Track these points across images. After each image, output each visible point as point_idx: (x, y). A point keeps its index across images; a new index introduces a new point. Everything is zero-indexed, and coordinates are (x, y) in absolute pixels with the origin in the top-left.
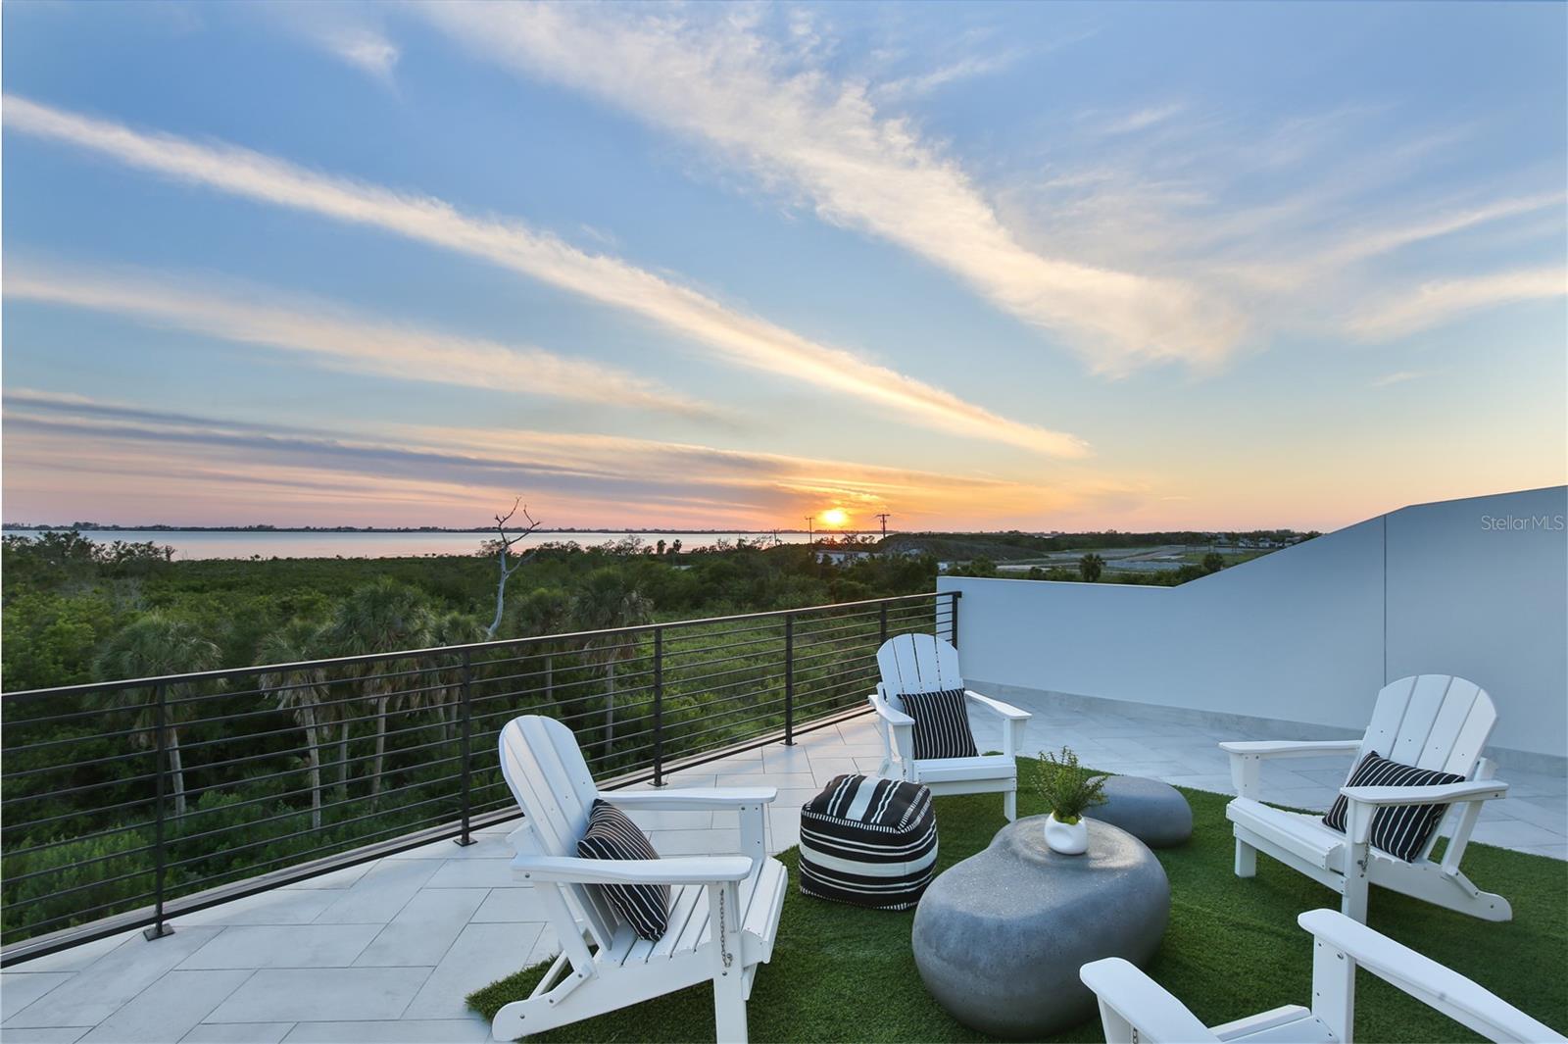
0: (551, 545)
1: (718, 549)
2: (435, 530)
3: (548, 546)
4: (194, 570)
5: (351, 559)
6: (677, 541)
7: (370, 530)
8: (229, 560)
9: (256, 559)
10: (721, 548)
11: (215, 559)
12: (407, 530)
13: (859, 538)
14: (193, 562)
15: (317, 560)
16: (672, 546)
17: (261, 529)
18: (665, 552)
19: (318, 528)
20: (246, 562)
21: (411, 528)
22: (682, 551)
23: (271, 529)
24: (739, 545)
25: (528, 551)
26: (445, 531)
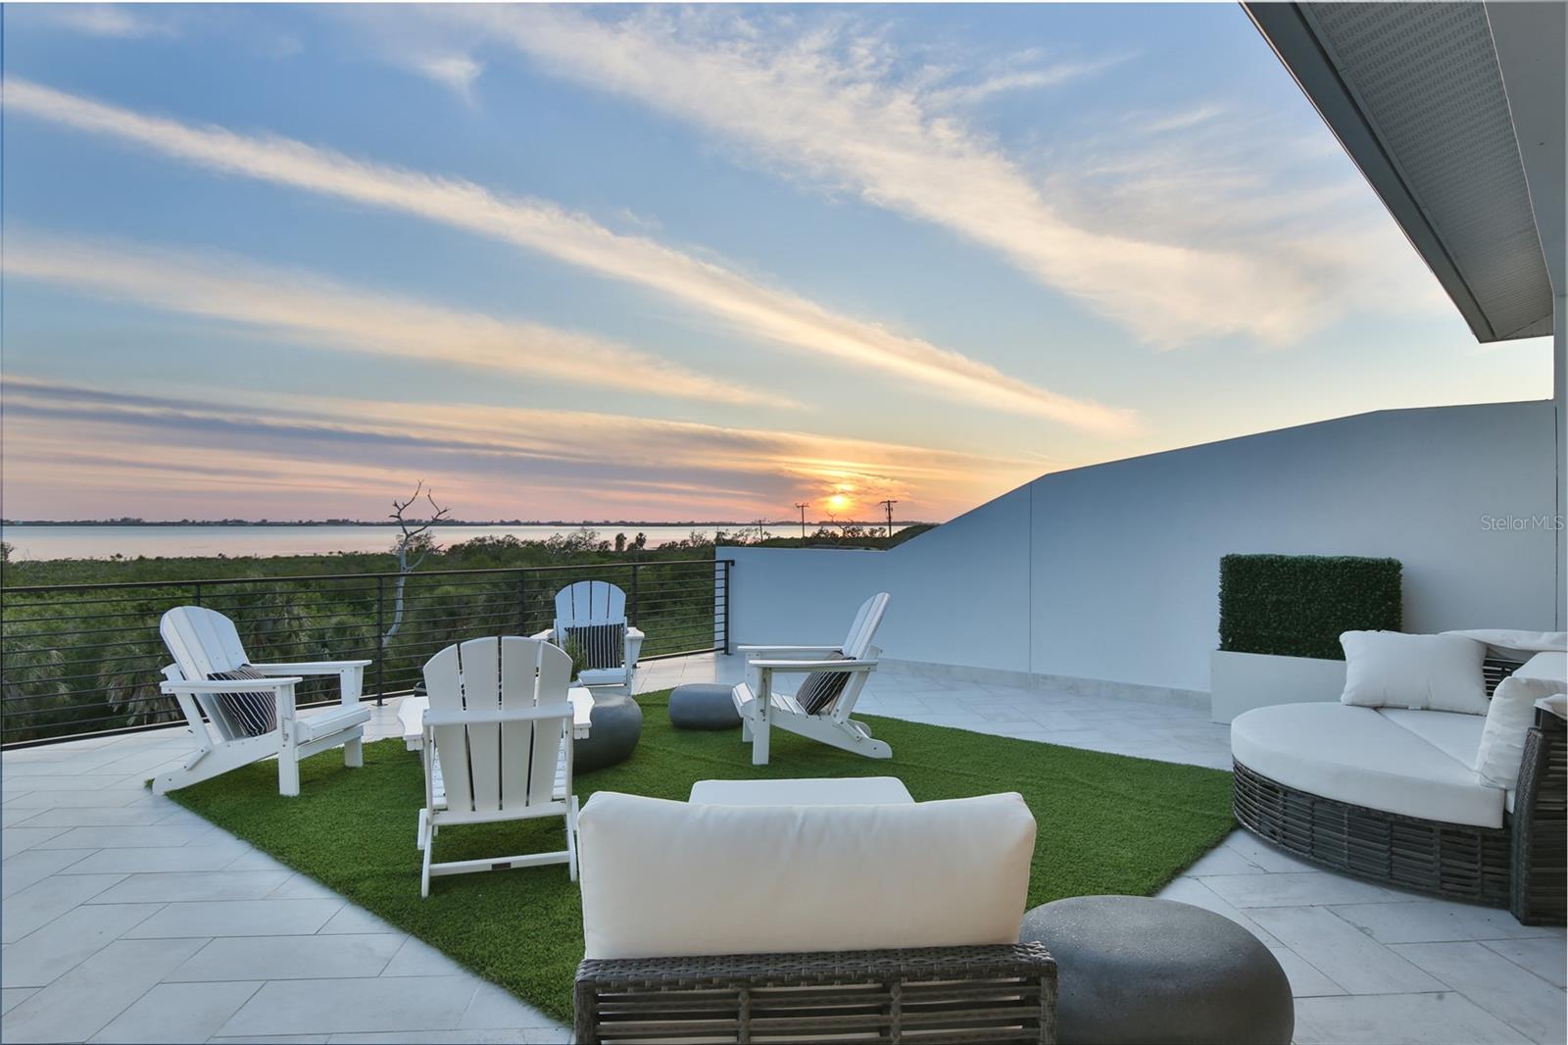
0: (484, 540)
1: (691, 545)
2: (345, 523)
3: (480, 541)
4: (38, 572)
5: (236, 559)
6: (641, 535)
7: (263, 523)
8: (84, 560)
9: (117, 559)
10: (694, 542)
11: (66, 560)
12: (310, 524)
13: (867, 530)
14: (38, 563)
15: (193, 559)
16: (634, 541)
17: (126, 522)
18: (625, 549)
19: (198, 521)
20: (106, 562)
21: (316, 521)
22: (646, 547)
23: (138, 523)
24: (717, 539)
25: (454, 547)
26: (358, 524)
